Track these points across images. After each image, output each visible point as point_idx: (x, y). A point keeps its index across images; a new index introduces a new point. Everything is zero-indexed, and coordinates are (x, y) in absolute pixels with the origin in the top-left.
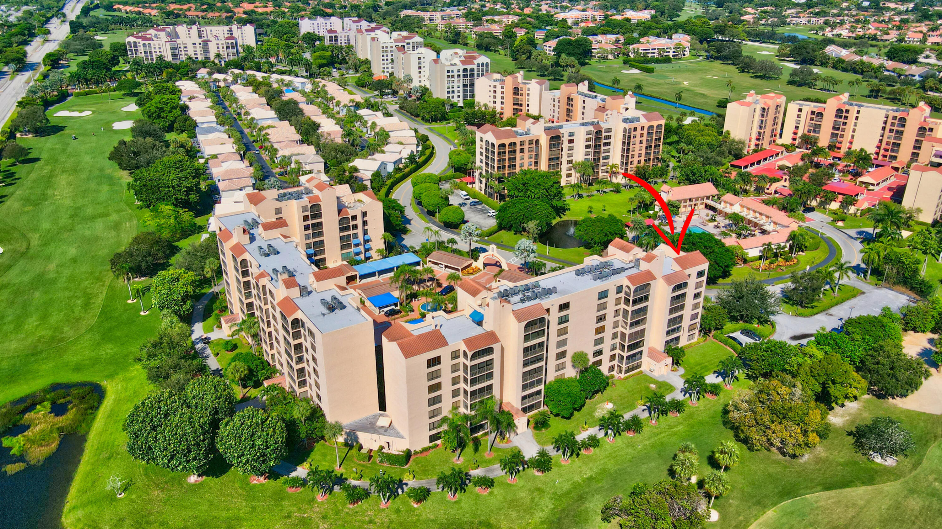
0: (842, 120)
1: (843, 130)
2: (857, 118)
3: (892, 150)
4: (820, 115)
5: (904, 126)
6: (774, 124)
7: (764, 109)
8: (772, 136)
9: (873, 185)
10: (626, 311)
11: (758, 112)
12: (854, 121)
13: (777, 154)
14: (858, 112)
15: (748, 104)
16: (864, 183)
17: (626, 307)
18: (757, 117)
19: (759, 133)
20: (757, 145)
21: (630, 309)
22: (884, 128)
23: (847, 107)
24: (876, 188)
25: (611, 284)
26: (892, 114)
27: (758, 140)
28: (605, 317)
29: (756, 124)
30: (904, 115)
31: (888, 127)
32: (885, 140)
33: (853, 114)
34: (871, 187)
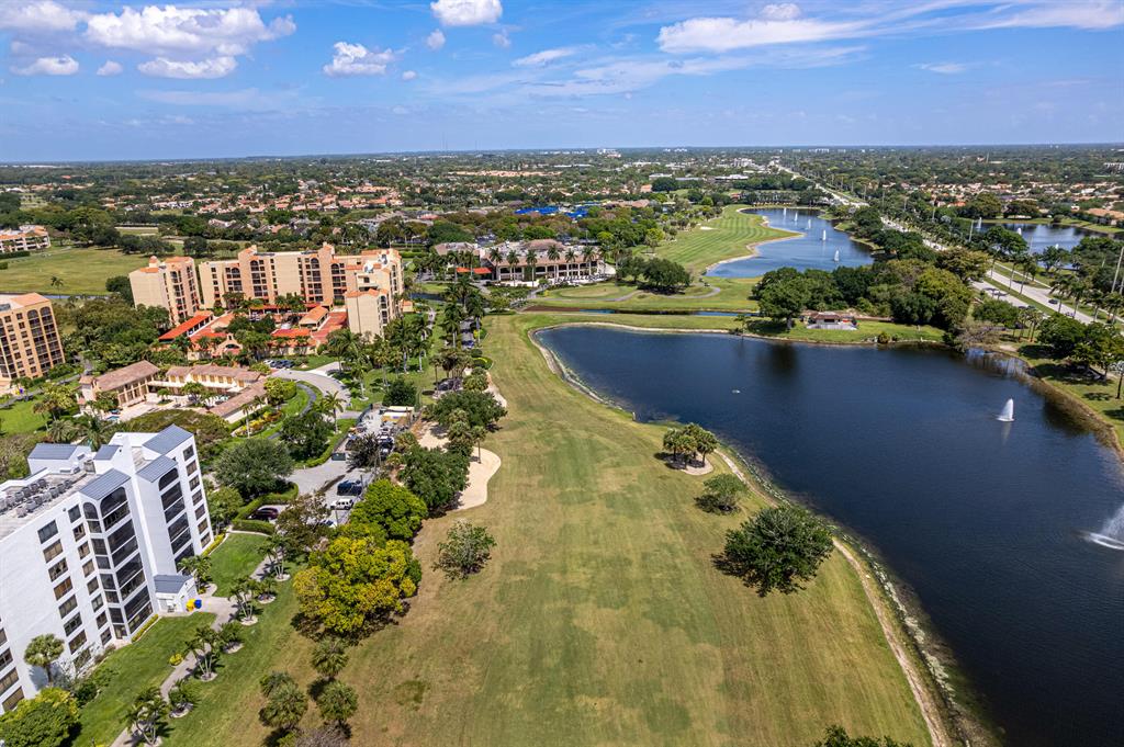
0: (260, 272)
1: (264, 281)
2: (273, 267)
3: (316, 292)
4: (236, 270)
5: (318, 266)
6: (191, 289)
7: (174, 273)
8: (193, 302)
9: (314, 325)
10: (98, 544)
11: (169, 278)
12: (271, 271)
13: (207, 320)
14: (272, 261)
15: (154, 271)
16: (306, 325)
17: (97, 536)
18: (171, 284)
19: (179, 301)
20: (181, 315)
21: (105, 535)
22: (301, 273)
23: (260, 258)
24: (319, 329)
25: (56, 511)
26: (303, 257)
27: (180, 308)
28: (65, 566)
29: (172, 291)
30: (314, 256)
31: (305, 270)
32: (306, 283)
33: (268, 265)
34: (314, 328)
